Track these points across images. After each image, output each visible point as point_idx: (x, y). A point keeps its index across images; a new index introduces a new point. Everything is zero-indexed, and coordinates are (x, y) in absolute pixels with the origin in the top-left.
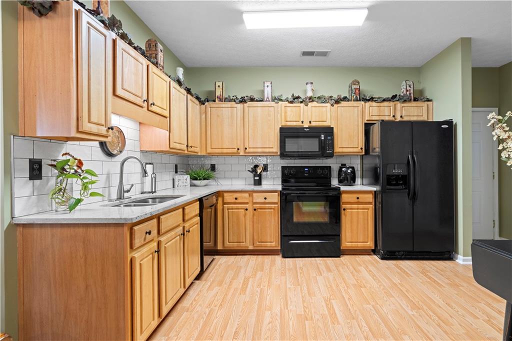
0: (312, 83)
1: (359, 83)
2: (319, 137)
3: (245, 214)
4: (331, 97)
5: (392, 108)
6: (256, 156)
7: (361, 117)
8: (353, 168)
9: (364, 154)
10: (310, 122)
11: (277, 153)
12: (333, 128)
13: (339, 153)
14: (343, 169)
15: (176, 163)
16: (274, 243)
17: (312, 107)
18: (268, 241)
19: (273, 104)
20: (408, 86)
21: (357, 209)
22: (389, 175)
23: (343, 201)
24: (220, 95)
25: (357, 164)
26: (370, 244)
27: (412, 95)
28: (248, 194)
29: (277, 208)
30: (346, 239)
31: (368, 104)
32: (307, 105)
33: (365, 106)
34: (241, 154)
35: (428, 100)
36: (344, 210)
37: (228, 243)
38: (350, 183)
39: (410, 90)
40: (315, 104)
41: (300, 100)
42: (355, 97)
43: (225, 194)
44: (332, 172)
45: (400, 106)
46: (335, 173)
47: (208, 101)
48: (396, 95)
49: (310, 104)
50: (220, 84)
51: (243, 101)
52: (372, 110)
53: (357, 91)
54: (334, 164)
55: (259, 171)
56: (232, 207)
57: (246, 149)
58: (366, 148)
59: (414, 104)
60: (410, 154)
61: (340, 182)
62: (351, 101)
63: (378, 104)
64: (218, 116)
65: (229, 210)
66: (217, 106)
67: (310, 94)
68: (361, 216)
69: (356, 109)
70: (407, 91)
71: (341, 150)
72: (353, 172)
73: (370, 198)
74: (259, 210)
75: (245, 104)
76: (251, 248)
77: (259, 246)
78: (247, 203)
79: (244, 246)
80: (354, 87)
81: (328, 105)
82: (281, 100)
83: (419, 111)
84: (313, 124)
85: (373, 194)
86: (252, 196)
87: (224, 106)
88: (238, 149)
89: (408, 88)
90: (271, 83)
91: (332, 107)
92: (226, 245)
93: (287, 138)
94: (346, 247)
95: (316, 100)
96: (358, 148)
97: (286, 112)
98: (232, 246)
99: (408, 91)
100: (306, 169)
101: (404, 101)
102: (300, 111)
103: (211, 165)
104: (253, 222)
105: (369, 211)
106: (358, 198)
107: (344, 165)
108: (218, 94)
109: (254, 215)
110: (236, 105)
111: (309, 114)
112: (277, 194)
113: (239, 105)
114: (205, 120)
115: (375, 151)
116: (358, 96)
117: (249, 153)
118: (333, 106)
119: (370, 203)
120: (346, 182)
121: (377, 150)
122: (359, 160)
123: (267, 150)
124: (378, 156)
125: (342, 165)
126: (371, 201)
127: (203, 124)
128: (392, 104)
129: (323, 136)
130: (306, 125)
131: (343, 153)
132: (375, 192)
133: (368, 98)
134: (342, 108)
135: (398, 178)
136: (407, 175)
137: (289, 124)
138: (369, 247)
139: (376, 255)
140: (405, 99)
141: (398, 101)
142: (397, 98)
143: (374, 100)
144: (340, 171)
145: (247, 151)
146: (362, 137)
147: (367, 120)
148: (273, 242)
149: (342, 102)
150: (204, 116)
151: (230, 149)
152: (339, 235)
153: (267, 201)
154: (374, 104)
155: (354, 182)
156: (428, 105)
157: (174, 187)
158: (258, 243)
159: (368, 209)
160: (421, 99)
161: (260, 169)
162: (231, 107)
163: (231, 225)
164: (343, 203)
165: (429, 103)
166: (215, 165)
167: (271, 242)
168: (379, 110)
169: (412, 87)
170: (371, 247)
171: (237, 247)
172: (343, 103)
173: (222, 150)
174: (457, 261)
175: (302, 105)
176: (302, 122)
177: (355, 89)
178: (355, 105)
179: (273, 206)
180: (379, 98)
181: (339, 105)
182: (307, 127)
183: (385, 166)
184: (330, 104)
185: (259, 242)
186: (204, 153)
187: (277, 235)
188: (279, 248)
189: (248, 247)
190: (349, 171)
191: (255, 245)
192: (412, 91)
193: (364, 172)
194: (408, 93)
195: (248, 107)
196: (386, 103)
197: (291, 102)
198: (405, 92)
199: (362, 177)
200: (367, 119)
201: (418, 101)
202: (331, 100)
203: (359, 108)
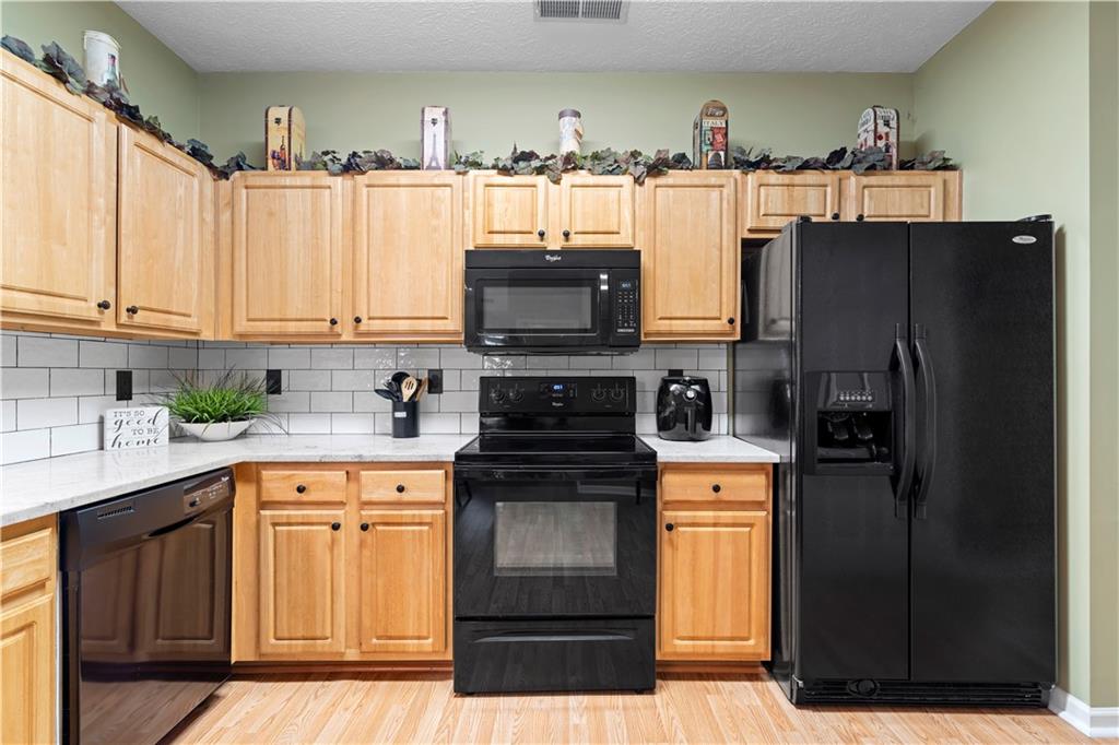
0: (577, 114)
1: (725, 110)
2: (595, 283)
3: (333, 541)
4: (635, 154)
5: (829, 189)
6: (396, 344)
7: (733, 220)
8: (704, 383)
9: (739, 338)
10: (566, 235)
11: (456, 333)
12: (639, 251)
13: (659, 334)
14: (673, 387)
15: (123, 366)
16: (430, 641)
17: (573, 186)
18: (411, 634)
19: (449, 177)
20: (880, 122)
21: (715, 525)
22: (826, 413)
23: (667, 498)
24: (282, 149)
25: (716, 370)
26: (757, 645)
27: (894, 151)
28: (342, 474)
29: (440, 522)
30: (674, 630)
31: (753, 178)
32: (557, 182)
33: (745, 184)
34: (344, 338)
35: (946, 166)
36: (670, 527)
37: (273, 641)
38: (695, 430)
39: (887, 134)
40: (583, 177)
41: (535, 163)
42: (711, 154)
43: (265, 474)
44: (639, 396)
45: (858, 182)
46: (647, 400)
47: (240, 168)
48: (844, 150)
49: (567, 179)
50: (282, 113)
51: (351, 167)
52: (767, 196)
53: (719, 138)
54: (645, 371)
55: (407, 393)
56: (288, 516)
57: (358, 320)
58: (747, 321)
59: (900, 177)
60: (902, 338)
61: (664, 426)
62: (700, 168)
63: (786, 179)
64: (271, 214)
65: (278, 528)
66: (267, 181)
67: (569, 145)
68: (727, 550)
69: (715, 194)
70: (878, 137)
71: (664, 326)
72: (705, 396)
73: (758, 486)
74: (379, 528)
75: (359, 178)
76: (352, 655)
77: (379, 648)
78: (342, 504)
79: (326, 649)
80: (708, 123)
81: (626, 180)
82: (477, 165)
83: (918, 200)
84: (578, 241)
85: (767, 475)
86: (358, 479)
87: (288, 181)
88: (333, 322)
89: (882, 129)
90: (446, 113)
91: (637, 187)
92: (264, 649)
93: (488, 286)
94: (676, 654)
95: (588, 164)
96: (719, 319)
97: (489, 205)
98: (285, 650)
99: (880, 138)
100: (556, 387)
101: (867, 169)
102: (534, 199)
103: (268, 371)
104: (360, 567)
105: (755, 531)
106: (717, 489)
107: (675, 375)
108: (274, 145)
109: (362, 544)
110: (330, 180)
111: (565, 208)
112: (441, 472)
113: (340, 179)
114: (229, 226)
115: (775, 328)
116: (722, 153)
117: (368, 334)
118: (642, 184)
119: (759, 505)
120: (680, 427)
121: (785, 325)
122: (725, 359)
123: (427, 325)
124: (790, 346)
125: (672, 372)
126: (762, 497)
127: (225, 241)
128: (829, 177)
129: (604, 277)
130: (554, 243)
131: (671, 334)
132: (776, 466)
133: (752, 159)
134: (671, 191)
135: (856, 420)
136: (890, 413)
137: (499, 241)
138: (754, 654)
139: (776, 680)
140: (872, 163)
141: (849, 168)
142: (848, 158)
143: (774, 164)
144: (663, 390)
145: (363, 327)
146: (732, 284)
147: (750, 231)
148: (426, 638)
149: (670, 171)
150: (225, 217)
151: (307, 320)
152: (652, 618)
153: (405, 497)
154: (773, 177)
155: (707, 426)
156: (945, 182)
157: (102, 448)
158: (375, 641)
159: (751, 525)
160: (924, 163)
161: (410, 385)
162: (313, 187)
163: (283, 580)
164: (666, 503)
165: (949, 174)
166: (279, 371)
167: (419, 638)
168: (791, 196)
169: (893, 124)
170: (759, 655)
171: (304, 653)
172: (674, 176)
173: (283, 323)
174: (1062, 715)
175: (542, 180)
176: (542, 235)
177: (712, 129)
178: (713, 181)
179: (427, 513)
180: (789, 159)
181: (661, 180)
182: (559, 249)
183: (812, 380)
184: (631, 179)
185: (378, 638)
186: (225, 336)
187: (442, 614)
188: (450, 656)
189: (343, 654)
190: (691, 394)
191: (364, 648)
192: (893, 139)
193: (738, 395)
194: (881, 144)
195: (368, 186)
196: (811, 177)
197: (505, 171)
198: (871, 142)
199: (733, 412)
200: (748, 226)
201: (912, 168)
202: (636, 164)
203: (725, 191)
